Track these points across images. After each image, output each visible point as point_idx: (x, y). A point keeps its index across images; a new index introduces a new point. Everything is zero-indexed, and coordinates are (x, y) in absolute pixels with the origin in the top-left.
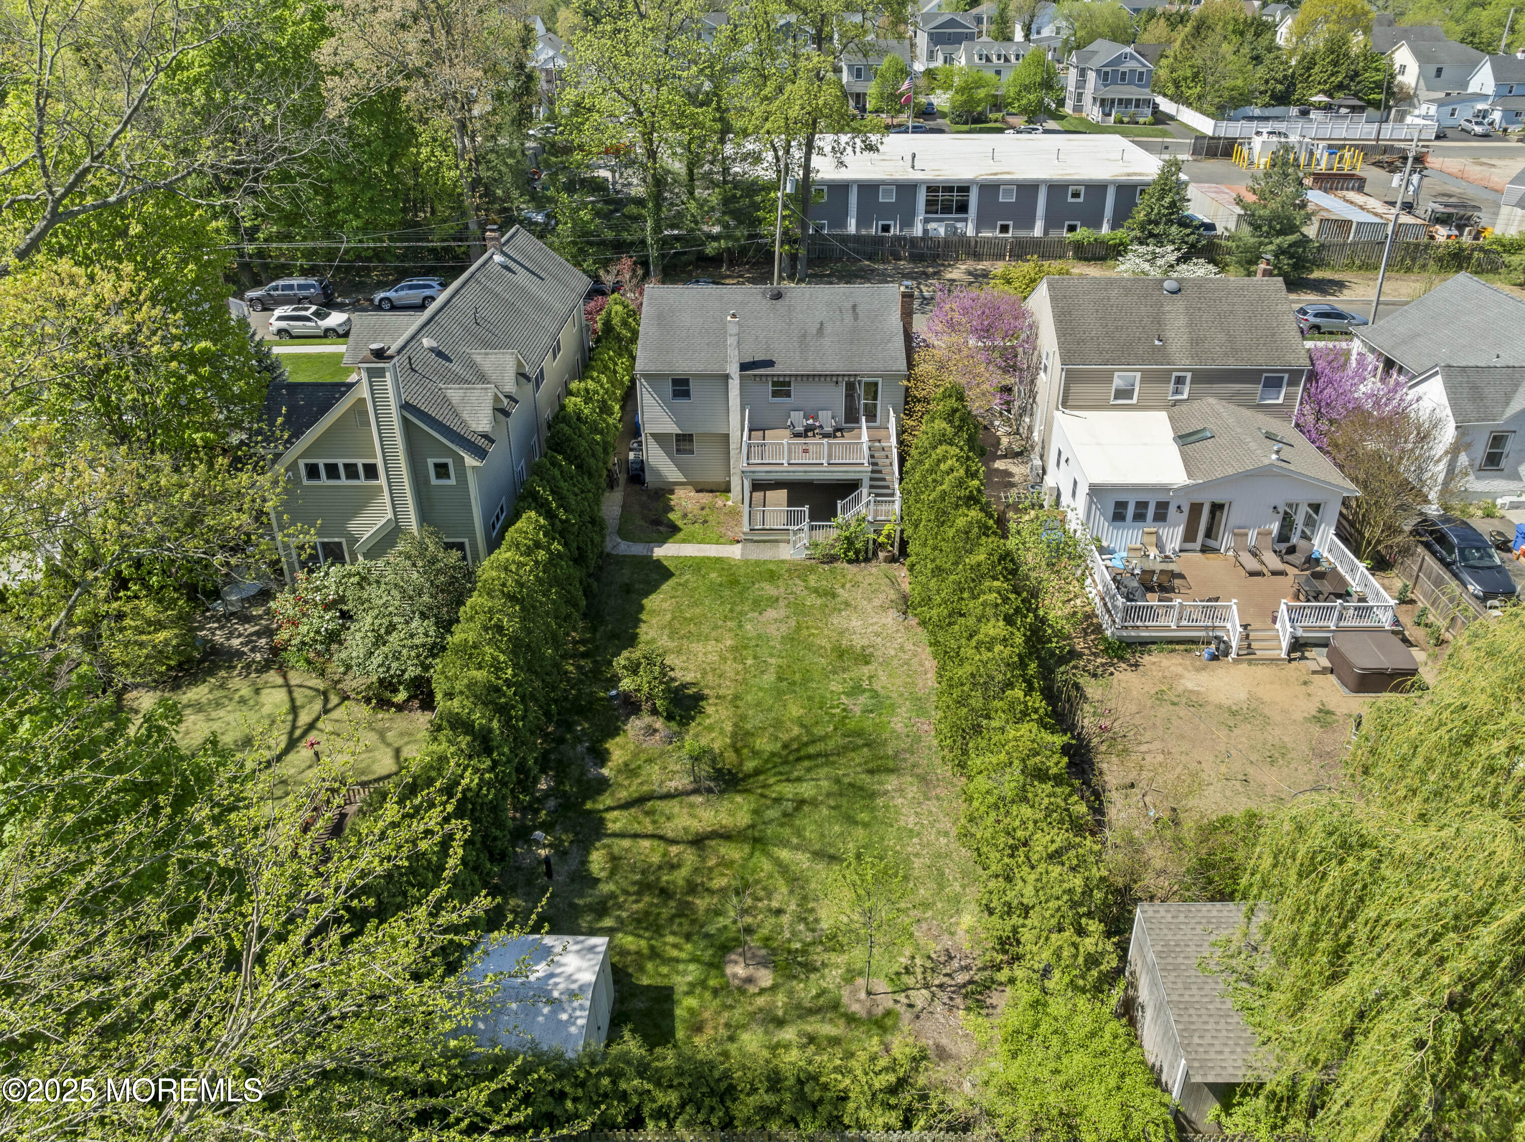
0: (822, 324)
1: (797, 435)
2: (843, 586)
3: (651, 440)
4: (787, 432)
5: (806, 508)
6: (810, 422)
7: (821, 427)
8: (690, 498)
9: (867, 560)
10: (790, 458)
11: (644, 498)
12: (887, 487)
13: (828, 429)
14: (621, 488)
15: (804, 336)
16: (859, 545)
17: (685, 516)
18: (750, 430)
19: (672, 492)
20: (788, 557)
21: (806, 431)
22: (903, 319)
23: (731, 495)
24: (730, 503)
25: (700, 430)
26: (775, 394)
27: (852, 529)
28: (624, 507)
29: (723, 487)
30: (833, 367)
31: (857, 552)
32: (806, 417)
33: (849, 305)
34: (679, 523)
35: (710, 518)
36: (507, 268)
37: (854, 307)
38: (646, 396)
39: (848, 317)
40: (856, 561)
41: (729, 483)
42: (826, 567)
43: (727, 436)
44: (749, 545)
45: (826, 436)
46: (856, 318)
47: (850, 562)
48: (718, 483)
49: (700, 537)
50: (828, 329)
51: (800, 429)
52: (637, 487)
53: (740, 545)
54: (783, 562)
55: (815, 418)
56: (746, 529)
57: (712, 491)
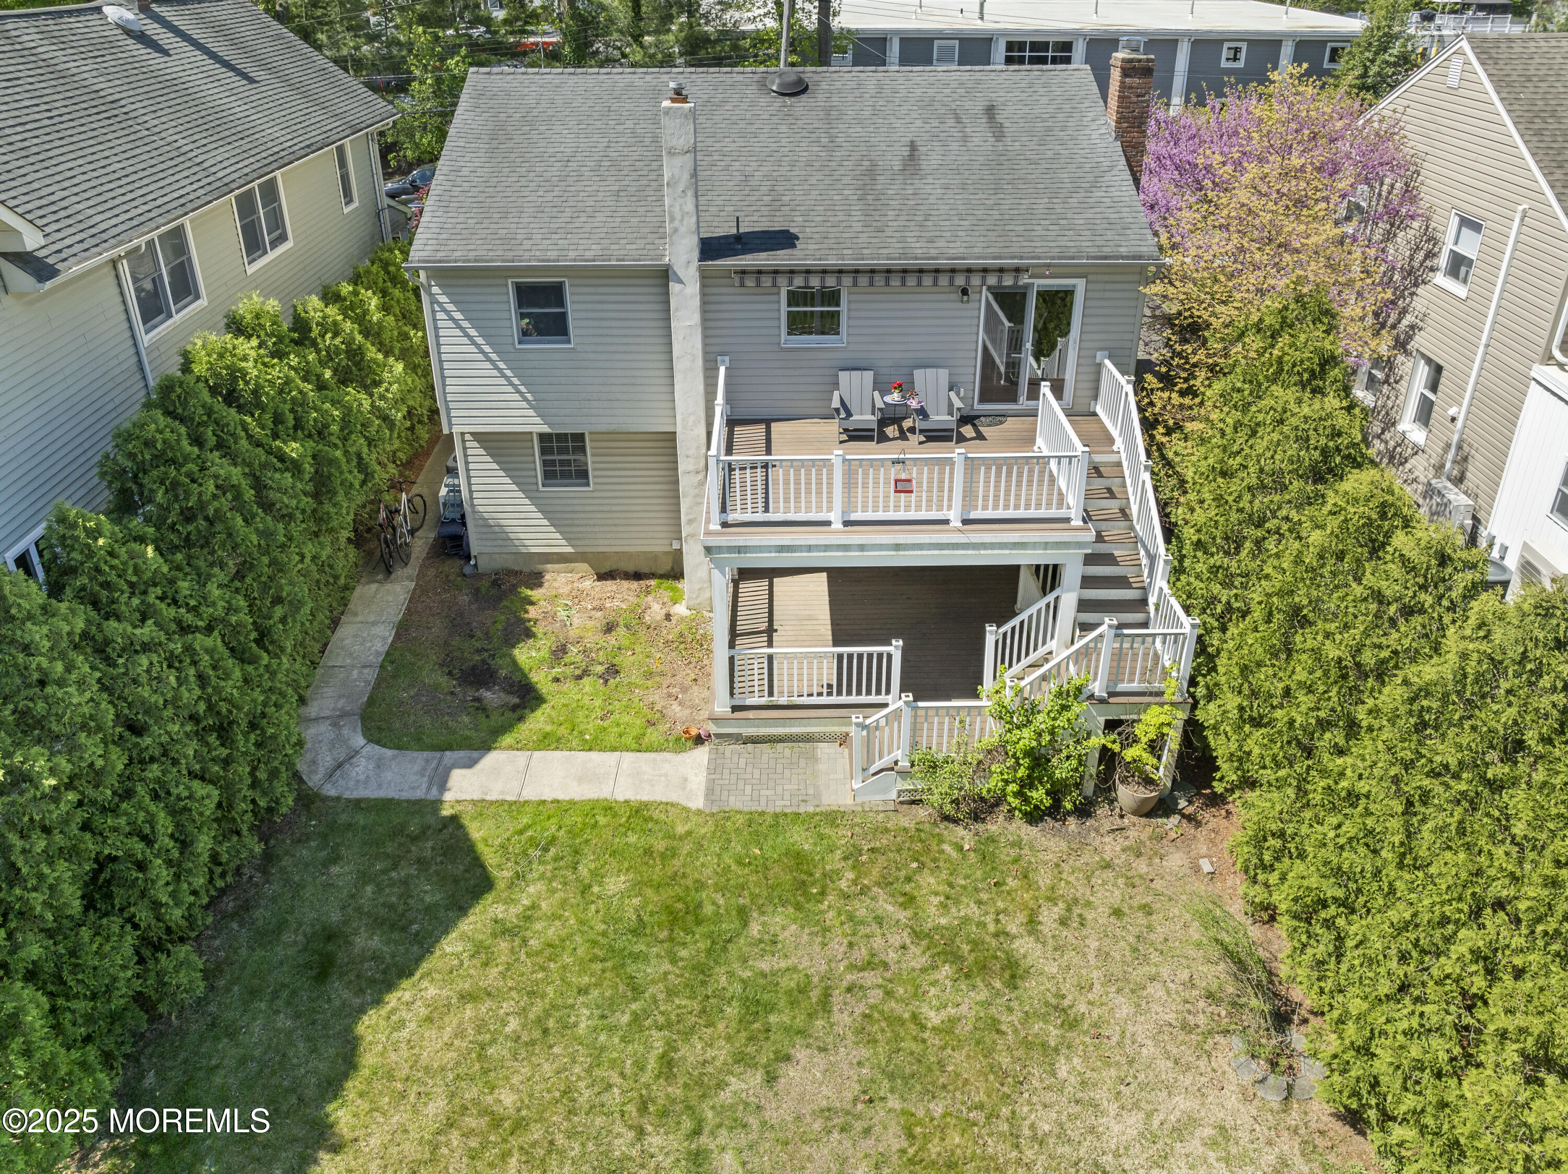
0: (913, 147)
1: (856, 435)
2: (1032, 923)
3: (475, 449)
4: (833, 428)
5: (895, 648)
6: (894, 397)
7: (922, 413)
8: (578, 596)
9: (1084, 811)
10: (849, 505)
11: (464, 599)
12: (1122, 582)
13: (941, 418)
14: (412, 569)
15: (871, 172)
16: (1062, 770)
17: (560, 652)
18: (732, 423)
19: (536, 580)
20: (845, 801)
21: (883, 423)
22: (1121, 134)
23: (684, 585)
24: (680, 610)
25: (602, 424)
26: (797, 325)
27: (1041, 721)
28: (402, 629)
29: (666, 566)
30: (957, 248)
31: (1056, 793)
32: (881, 387)
33: (978, 106)
34: (540, 679)
35: (625, 660)
36: (142, 38)
37: (990, 111)
38: (449, 333)
39: (980, 136)
40: (1055, 811)
41: (678, 555)
42: (964, 835)
43: (671, 437)
44: (730, 749)
45: (936, 436)
46: (999, 135)
47: (1034, 817)
48: (655, 557)
49: (591, 726)
50: (931, 159)
51: (865, 418)
52: (452, 566)
53: (702, 754)
54: (833, 818)
55: (906, 387)
56: (722, 706)
57: (637, 576)
